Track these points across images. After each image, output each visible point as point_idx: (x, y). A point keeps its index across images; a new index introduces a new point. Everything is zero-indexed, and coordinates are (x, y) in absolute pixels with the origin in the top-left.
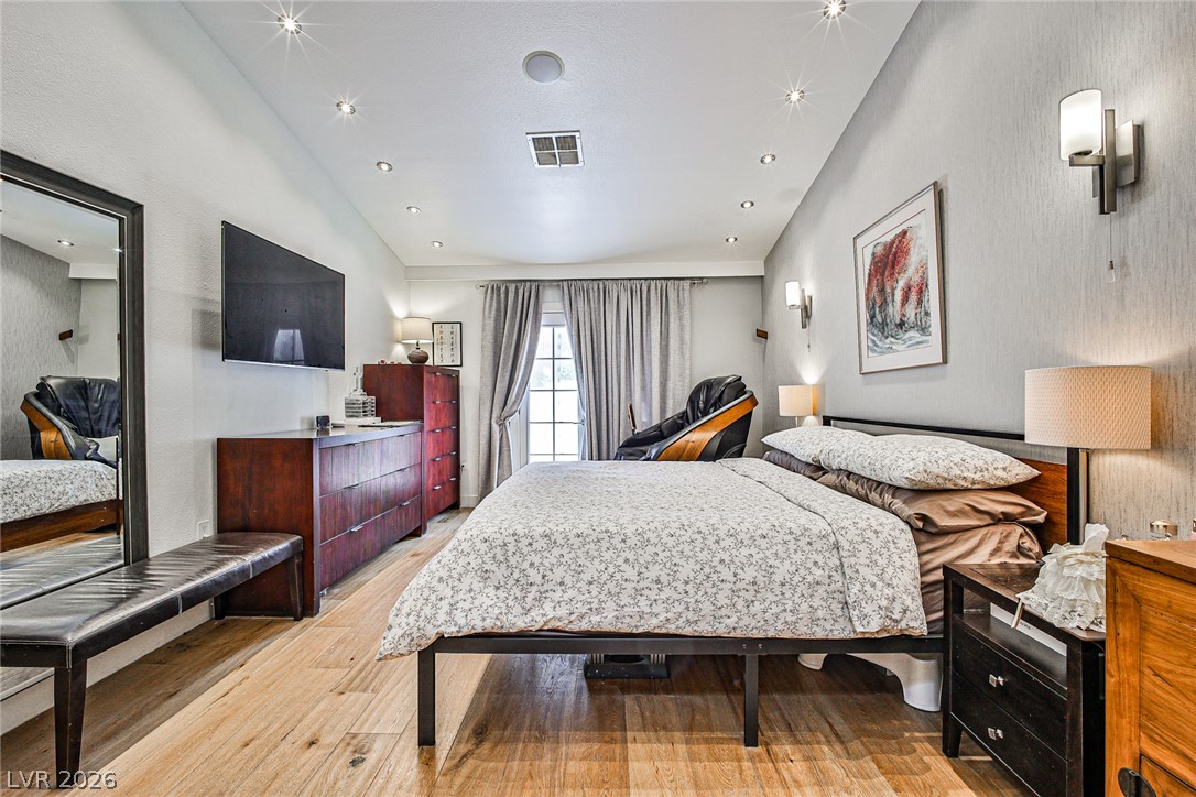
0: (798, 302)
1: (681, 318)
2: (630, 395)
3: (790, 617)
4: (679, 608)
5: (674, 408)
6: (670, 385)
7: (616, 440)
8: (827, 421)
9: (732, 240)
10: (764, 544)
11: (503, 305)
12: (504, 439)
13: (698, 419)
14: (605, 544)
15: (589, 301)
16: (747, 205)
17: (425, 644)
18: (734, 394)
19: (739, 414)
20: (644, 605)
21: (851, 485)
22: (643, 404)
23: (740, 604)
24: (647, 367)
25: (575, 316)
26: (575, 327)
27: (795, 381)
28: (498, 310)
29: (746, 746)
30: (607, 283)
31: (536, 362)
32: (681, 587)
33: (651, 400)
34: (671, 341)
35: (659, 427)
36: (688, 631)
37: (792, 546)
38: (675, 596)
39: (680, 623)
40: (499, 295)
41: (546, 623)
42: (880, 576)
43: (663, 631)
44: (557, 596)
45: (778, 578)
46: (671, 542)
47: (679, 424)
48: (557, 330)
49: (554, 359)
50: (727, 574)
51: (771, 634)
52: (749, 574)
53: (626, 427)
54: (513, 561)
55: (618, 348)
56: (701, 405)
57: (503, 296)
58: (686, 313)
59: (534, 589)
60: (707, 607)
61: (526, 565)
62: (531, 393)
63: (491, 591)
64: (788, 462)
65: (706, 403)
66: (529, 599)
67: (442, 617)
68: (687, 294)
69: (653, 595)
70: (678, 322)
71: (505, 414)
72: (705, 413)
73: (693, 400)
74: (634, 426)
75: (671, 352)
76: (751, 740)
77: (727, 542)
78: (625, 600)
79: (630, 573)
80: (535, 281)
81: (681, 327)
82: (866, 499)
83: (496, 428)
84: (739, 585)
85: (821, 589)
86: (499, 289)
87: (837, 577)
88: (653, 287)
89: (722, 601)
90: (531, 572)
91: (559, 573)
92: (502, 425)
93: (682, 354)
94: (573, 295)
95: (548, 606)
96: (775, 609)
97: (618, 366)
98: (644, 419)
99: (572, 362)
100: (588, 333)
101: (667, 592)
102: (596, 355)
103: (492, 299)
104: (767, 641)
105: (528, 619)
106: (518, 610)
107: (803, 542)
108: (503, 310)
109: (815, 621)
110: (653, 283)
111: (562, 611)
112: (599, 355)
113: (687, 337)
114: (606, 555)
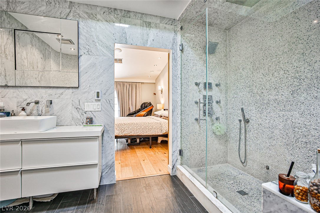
0: (160, 89)
1: (139, 90)
2: (129, 105)
3: (155, 132)
4: (142, 132)
5: (138, 108)
6: (137, 103)
7: (126, 114)
8: (164, 110)
9: (149, 76)
10: (152, 124)
14: (132, 124)
15: (120, 86)
16: (152, 71)
18: (149, 105)
19: (150, 109)
20: (137, 132)
21: (164, 118)
23: (149, 131)
24: (132, 100)
25: (117, 89)
27: (160, 103)
30: (124, 83)
32: (142, 129)
33: (133, 106)
34: (137, 95)
35: (135, 111)
36: (143, 135)
37: (155, 124)
41: (125, 134)
42: (165, 127)
44: (126, 131)
45: (154, 128)
46: (140, 124)
47: (139, 111)
50: (147, 127)
52: (150, 127)
54: (120, 127)
55: (127, 96)
56: (143, 107)
58: (140, 89)
59: (123, 130)
60: (145, 131)
64: (157, 116)
65: (144, 107)
68: (140, 86)
69: (138, 130)
72: (144, 109)
73: (141, 106)
74: (130, 111)
75: (137, 97)
76: (151, 148)
77: (148, 124)
78: (135, 131)
79: (135, 128)
81: (139, 92)
82: (166, 119)
84: (149, 129)
85: (159, 129)
87: (161, 127)
88: (134, 84)
89: (147, 130)
90: (122, 128)
91: (126, 128)
93: (139, 97)
94: (117, 85)
95: (125, 132)
96: (153, 131)
97: (127, 100)
98: (132, 110)
100: (120, 93)
101: (140, 130)
104: (152, 135)
106: (121, 133)
107: (157, 123)
109: (158, 132)
110: (134, 83)
111: (127, 133)
112: (123, 97)
113: (140, 94)
114: (132, 126)
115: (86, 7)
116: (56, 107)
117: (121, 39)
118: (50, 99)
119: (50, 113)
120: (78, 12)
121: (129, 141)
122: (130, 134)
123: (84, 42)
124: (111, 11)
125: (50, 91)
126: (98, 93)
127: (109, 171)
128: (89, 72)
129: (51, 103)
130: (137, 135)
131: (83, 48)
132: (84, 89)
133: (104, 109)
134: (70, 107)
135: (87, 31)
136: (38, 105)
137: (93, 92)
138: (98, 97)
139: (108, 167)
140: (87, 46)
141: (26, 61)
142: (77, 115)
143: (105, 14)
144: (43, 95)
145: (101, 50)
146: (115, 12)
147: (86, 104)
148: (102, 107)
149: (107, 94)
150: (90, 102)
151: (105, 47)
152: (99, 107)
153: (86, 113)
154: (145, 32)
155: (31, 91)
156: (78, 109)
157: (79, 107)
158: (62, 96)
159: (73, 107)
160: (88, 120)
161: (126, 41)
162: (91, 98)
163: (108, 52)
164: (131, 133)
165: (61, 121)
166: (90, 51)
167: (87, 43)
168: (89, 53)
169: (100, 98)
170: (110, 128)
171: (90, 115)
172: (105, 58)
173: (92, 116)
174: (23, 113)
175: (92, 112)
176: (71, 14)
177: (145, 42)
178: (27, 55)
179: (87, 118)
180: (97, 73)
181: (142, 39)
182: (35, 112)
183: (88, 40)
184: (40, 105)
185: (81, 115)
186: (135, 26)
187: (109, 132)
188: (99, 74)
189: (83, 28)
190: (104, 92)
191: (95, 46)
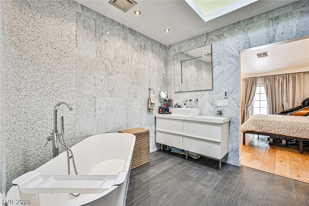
1: (300, 85)
2: (282, 102)
4: (286, 132)
5: (297, 105)
6: (296, 99)
7: (278, 112)
10: (305, 125)
11: (247, 83)
12: (247, 111)
13: (305, 107)
14: (273, 122)
15: (270, 80)
17: (245, 131)
20: (279, 131)
22: (287, 103)
23: (298, 132)
24: (288, 95)
26: (266, 87)
28: (246, 84)
29: (300, 154)
30: (275, 76)
31: (255, 95)
32: (287, 129)
33: (289, 103)
34: (296, 88)
35: (292, 109)
36: (288, 135)
38: (285, 130)
39: (286, 134)
40: (246, 81)
41: (262, 131)
43: (283, 135)
44: (264, 128)
46: (285, 123)
48: (261, 87)
49: (260, 94)
50: (296, 128)
51: (305, 137)
52: (301, 128)
53: (281, 109)
54: (257, 123)
56: (306, 104)
57: (247, 81)
58: (302, 81)
59: (261, 127)
60: (292, 132)
61: (259, 124)
62: (254, 101)
63: (254, 126)
65: (308, 104)
66: (260, 128)
67: (247, 128)
68: (302, 76)
69: (281, 129)
70: (299, 83)
71: (248, 106)
72: (307, 106)
73: (304, 103)
74: (283, 109)
77: (297, 124)
78: (276, 129)
79: (277, 126)
80: (255, 77)
83: (245, 108)
84: (298, 130)
86: (246, 80)
90: (260, 124)
91: (265, 125)
92: (247, 108)
93: (300, 91)
94: (265, 80)
96: (306, 134)
98: (287, 107)
99: (265, 95)
100: (270, 88)
102: (272, 92)
103: (245, 82)
104: (304, 139)
105: (260, 130)
106: (258, 129)
108: (247, 84)
110: (290, 75)
111: (265, 130)
114: (273, 124)
115: (217, 32)
116: (200, 102)
117: (245, 45)
118: (197, 98)
119: (197, 107)
120: (211, 37)
121: (271, 140)
122: (269, 132)
123: (215, 57)
124: (235, 25)
125: (197, 93)
126: (226, 92)
127: (234, 155)
128: (219, 78)
129: (197, 101)
130: (280, 135)
131: (215, 61)
132: (216, 90)
133: (230, 105)
134: (208, 103)
135: (218, 48)
136: (191, 102)
137: (223, 92)
138: (226, 95)
139: (233, 151)
140: (218, 59)
141: (188, 75)
142: (212, 109)
143: (230, 30)
144: (193, 96)
145: (228, 59)
146: (239, 24)
147: (217, 101)
148: (229, 103)
149: (233, 93)
150: (221, 100)
151: (231, 56)
152: (227, 103)
153: (217, 108)
154: (272, 28)
155: (188, 94)
156: (212, 105)
157: (213, 103)
158: (203, 96)
159: (209, 103)
160: (218, 112)
161: (249, 45)
162: (221, 96)
163: (234, 59)
164: (271, 131)
165: (202, 112)
166: (220, 62)
167: (217, 57)
168: (219, 64)
169: (227, 97)
170: (235, 120)
171: (220, 109)
172: (231, 64)
173: (222, 110)
174: (185, 106)
175: (222, 107)
176: (208, 41)
177: (271, 39)
178: (188, 71)
179: (218, 111)
180: (226, 77)
181: (268, 37)
182: (190, 106)
183: (218, 55)
184: (192, 102)
185: (214, 109)
186: (259, 28)
187: (235, 123)
188: (226, 78)
189: (215, 48)
190: (230, 91)
191: (223, 58)
